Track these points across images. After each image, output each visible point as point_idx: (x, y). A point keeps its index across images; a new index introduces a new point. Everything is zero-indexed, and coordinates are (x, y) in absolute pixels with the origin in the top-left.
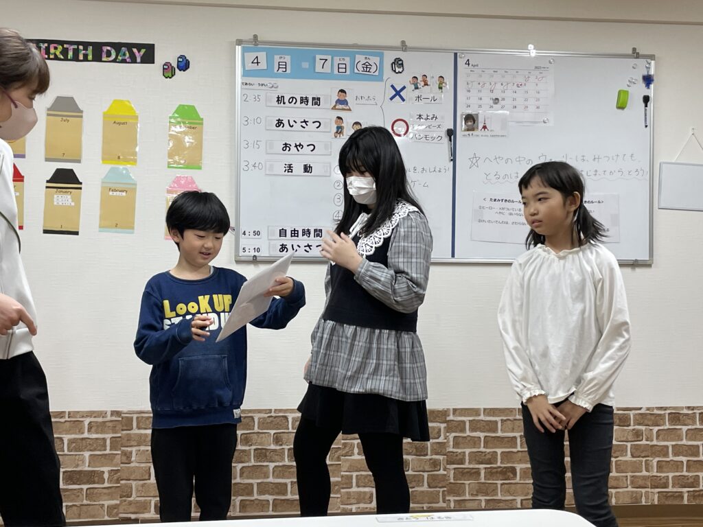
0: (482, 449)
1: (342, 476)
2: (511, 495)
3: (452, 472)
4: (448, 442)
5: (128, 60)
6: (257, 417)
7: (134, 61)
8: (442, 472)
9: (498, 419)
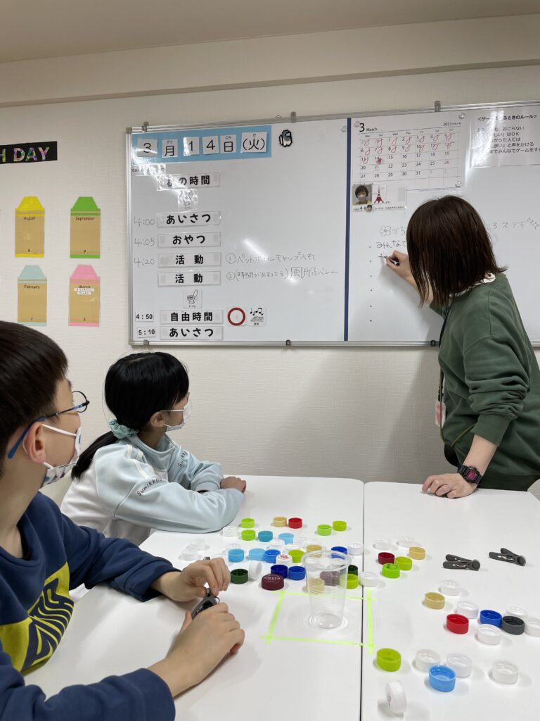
5: (35, 159)
7: (40, 159)
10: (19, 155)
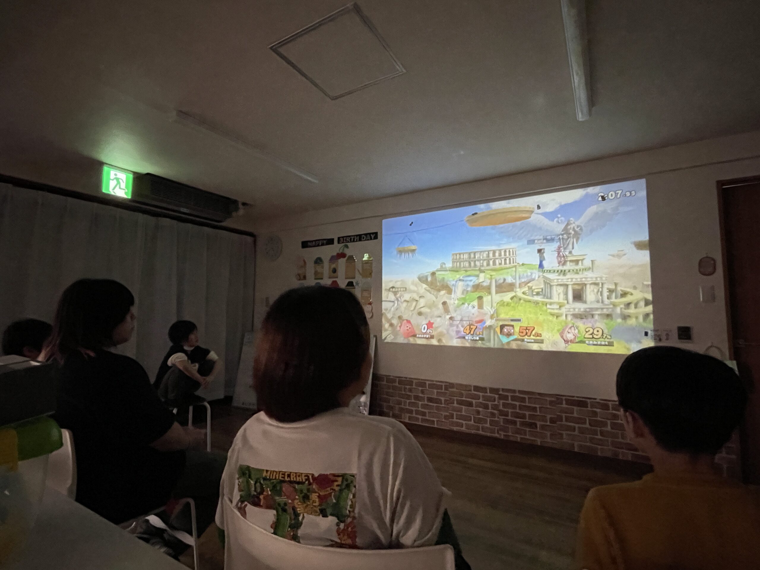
0: (518, 411)
1: (450, 413)
2: (535, 437)
3: (502, 420)
4: (500, 404)
5: (369, 239)
6: (414, 381)
7: (371, 239)
8: (496, 419)
9: (526, 396)
10: (364, 238)
